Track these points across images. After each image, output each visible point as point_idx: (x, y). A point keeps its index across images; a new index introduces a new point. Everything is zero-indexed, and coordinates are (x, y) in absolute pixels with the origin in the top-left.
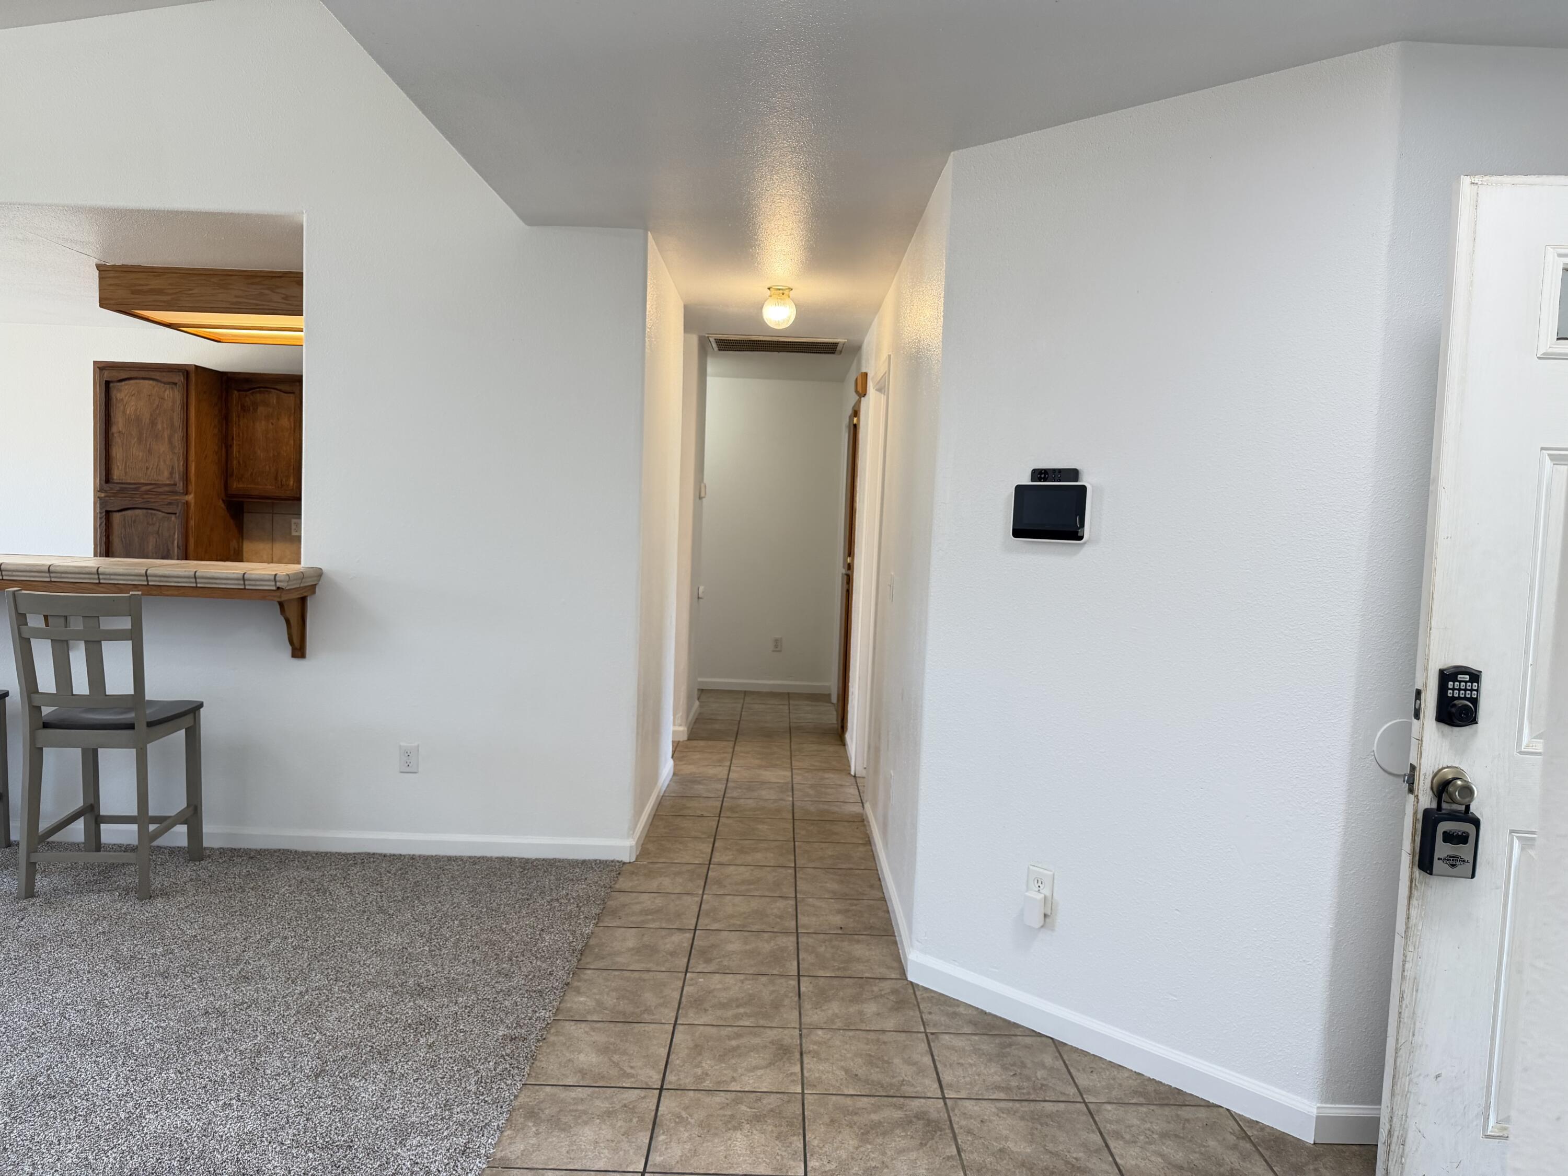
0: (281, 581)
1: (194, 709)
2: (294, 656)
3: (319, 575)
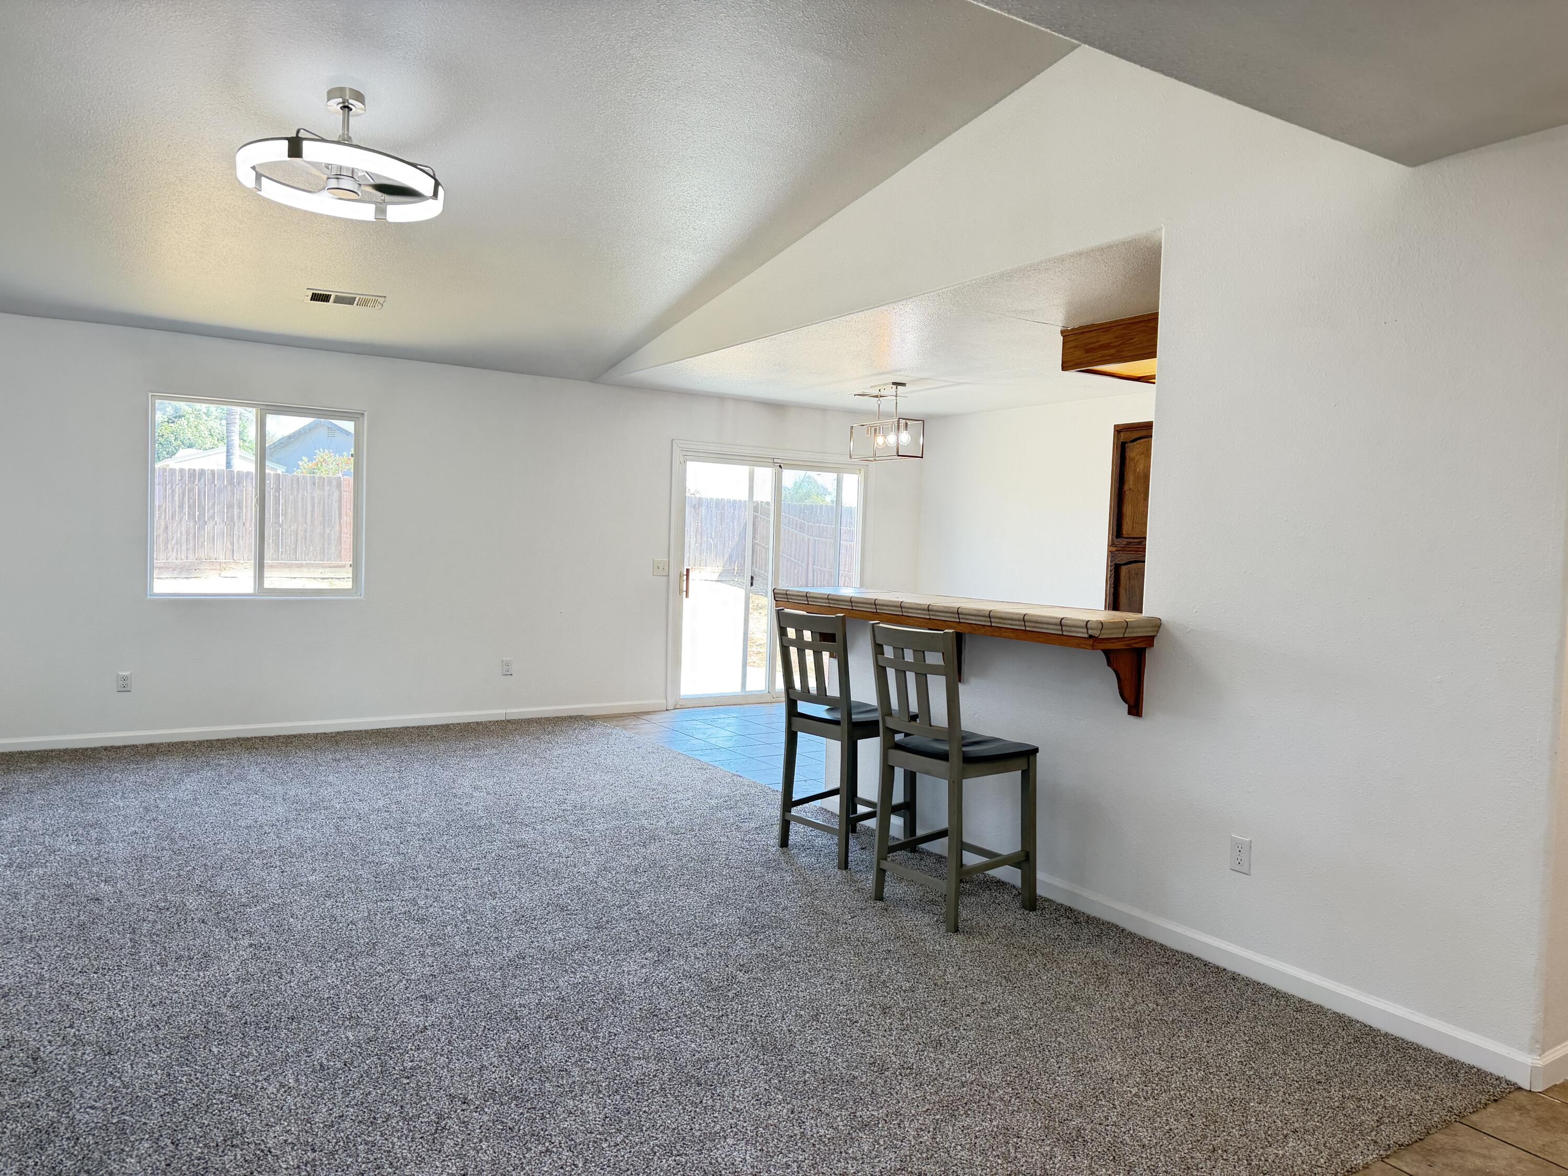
0: (1092, 629)
1: (1030, 753)
2: (1130, 713)
3: (1157, 626)
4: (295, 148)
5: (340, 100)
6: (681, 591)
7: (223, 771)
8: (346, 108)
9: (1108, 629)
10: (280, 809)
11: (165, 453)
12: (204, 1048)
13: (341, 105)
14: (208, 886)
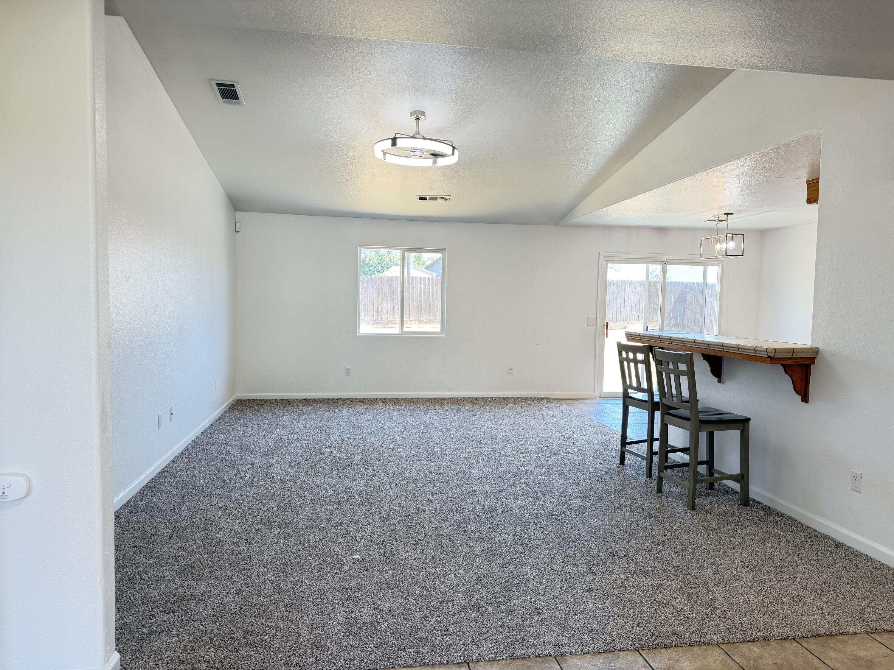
0: (769, 352)
1: (747, 421)
2: (802, 401)
3: (816, 352)
4: (394, 141)
5: (416, 116)
6: (603, 334)
7: (382, 411)
8: (418, 119)
9: (780, 353)
10: (399, 427)
11: (386, 268)
12: (345, 506)
13: (416, 118)
14: (363, 453)
